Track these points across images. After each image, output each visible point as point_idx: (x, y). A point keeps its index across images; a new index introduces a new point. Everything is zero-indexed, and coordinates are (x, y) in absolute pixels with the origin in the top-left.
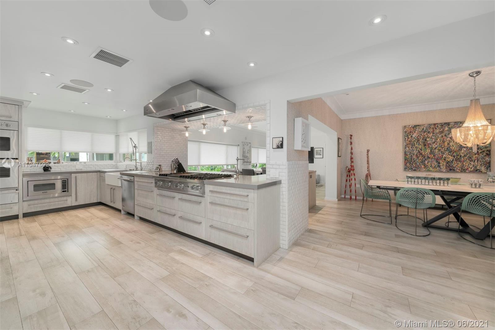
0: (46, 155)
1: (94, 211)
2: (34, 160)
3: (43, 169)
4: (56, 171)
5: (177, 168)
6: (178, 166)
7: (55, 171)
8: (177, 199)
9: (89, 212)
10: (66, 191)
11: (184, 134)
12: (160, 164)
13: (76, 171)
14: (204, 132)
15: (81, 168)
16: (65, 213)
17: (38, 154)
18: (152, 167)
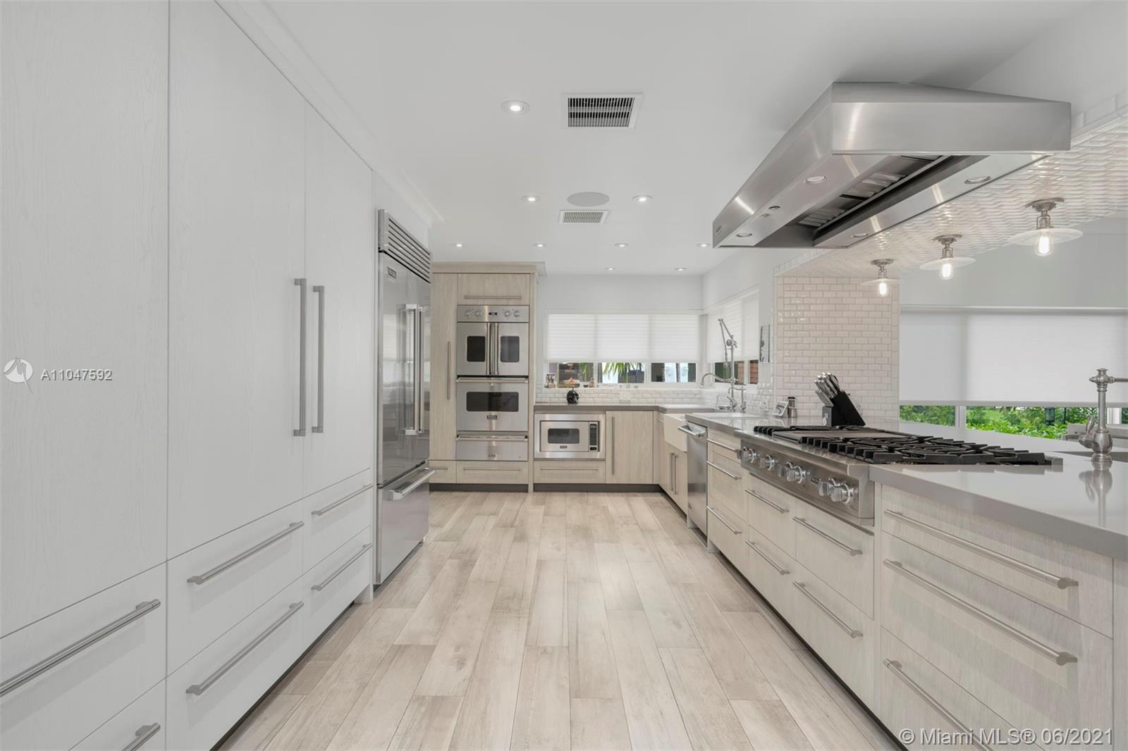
0: (573, 369)
1: (640, 503)
2: (556, 378)
3: (566, 399)
4: (587, 403)
5: (830, 409)
6: (832, 405)
7: (585, 403)
8: (791, 515)
9: (630, 505)
10: (595, 449)
11: (874, 289)
12: (791, 395)
13: (619, 405)
14: (947, 270)
15: (629, 399)
16: (593, 498)
17: (563, 367)
18: (769, 402)
